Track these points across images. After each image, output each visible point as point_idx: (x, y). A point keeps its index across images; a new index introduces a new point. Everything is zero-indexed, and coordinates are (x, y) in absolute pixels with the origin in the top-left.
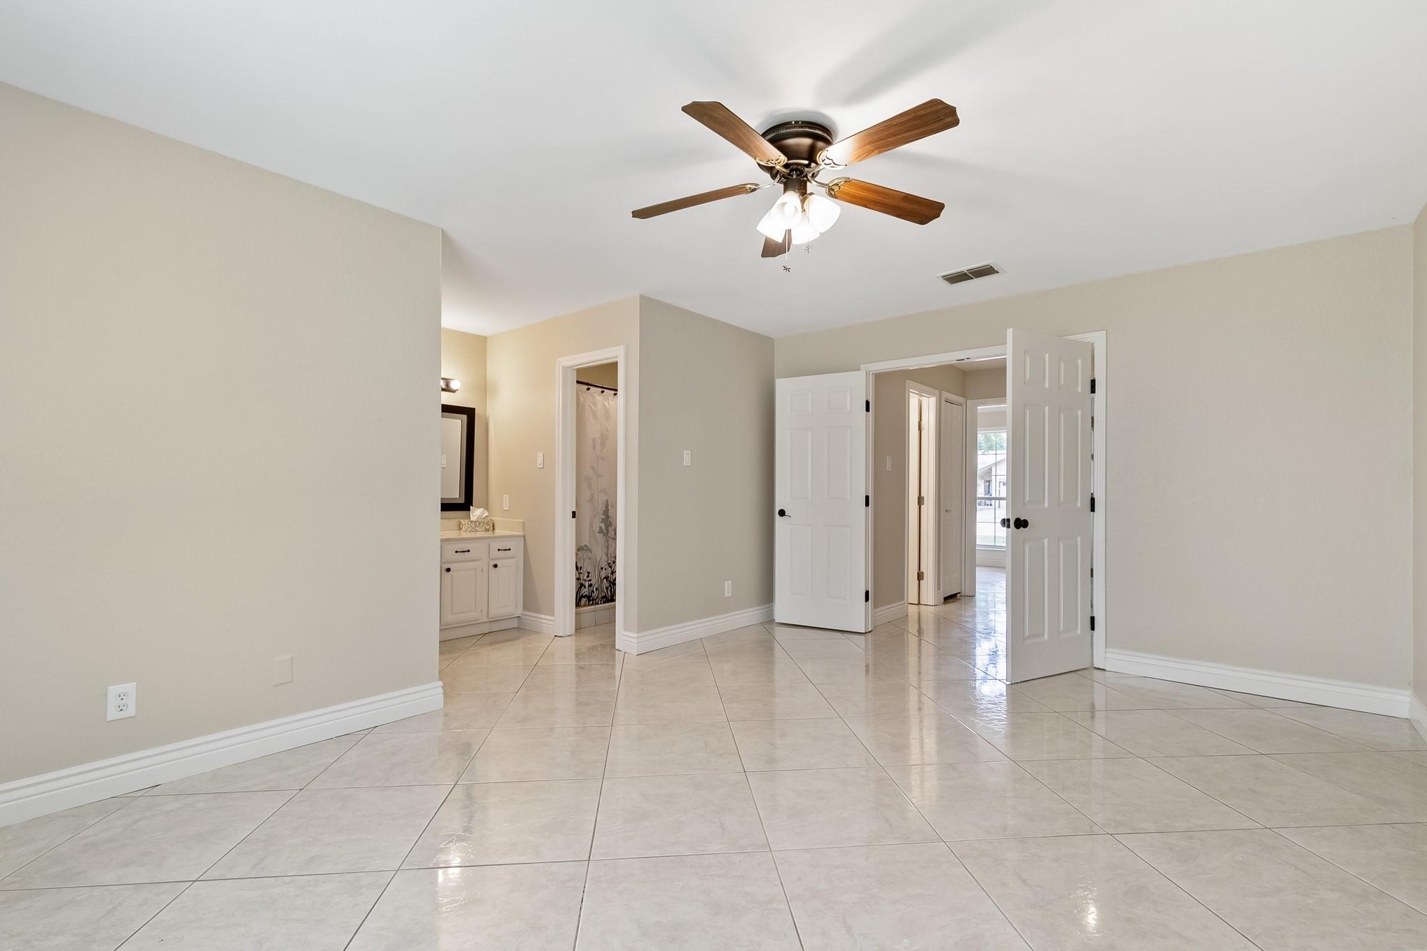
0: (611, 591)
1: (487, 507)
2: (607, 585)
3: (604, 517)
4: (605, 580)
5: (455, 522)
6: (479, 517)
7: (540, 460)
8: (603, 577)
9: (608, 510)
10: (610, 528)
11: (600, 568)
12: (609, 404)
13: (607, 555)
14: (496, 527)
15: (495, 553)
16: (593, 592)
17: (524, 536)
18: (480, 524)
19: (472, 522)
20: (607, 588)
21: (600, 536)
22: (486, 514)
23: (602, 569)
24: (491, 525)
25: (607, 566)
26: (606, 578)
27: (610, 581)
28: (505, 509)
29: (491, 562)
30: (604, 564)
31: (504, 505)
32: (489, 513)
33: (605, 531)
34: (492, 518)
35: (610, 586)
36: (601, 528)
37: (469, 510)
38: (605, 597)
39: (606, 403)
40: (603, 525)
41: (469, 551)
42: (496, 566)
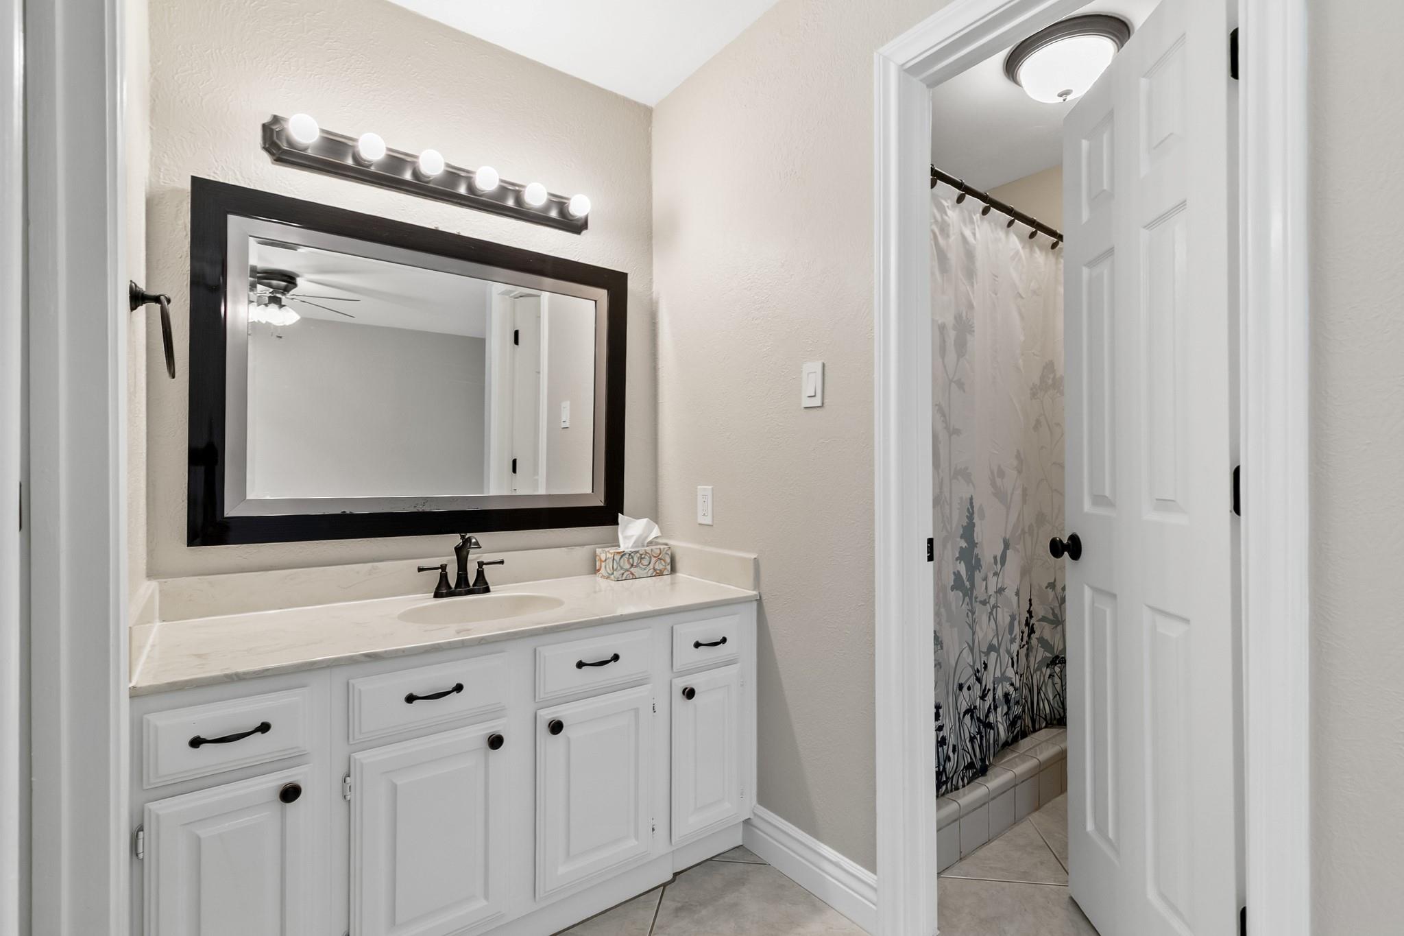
0: (981, 746)
1: (655, 515)
2: (974, 730)
3: (964, 545)
4: (968, 717)
5: (582, 553)
6: (640, 541)
7: (811, 384)
8: (963, 710)
9: (974, 525)
10: (977, 573)
11: (956, 686)
12: (974, 234)
13: (972, 649)
14: (679, 565)
15: (687, 655)
16: (948, 758)
17: (759, 601)
18: (641, 558)
19: (623, 554)
20: (972, 739)
21: (955, 597)
22: (656, 532)
23: (961, 687)
24: (668, 560)
25: (972, 680)
26: (971, 711)
27: (979, 719)
28: (701, 520)
29: (675, 681)
30: (966, 676)
31: (700, 513)
32: (661, 529)
33: (967, 584)
34: (671, 542)
35: (979, 733)
36: (957, 575)
37: (615, 522)
38: (971, 766)
39: (968, 233)
40: (962, 568)
41: (616, 658)
42: (690, 693)
